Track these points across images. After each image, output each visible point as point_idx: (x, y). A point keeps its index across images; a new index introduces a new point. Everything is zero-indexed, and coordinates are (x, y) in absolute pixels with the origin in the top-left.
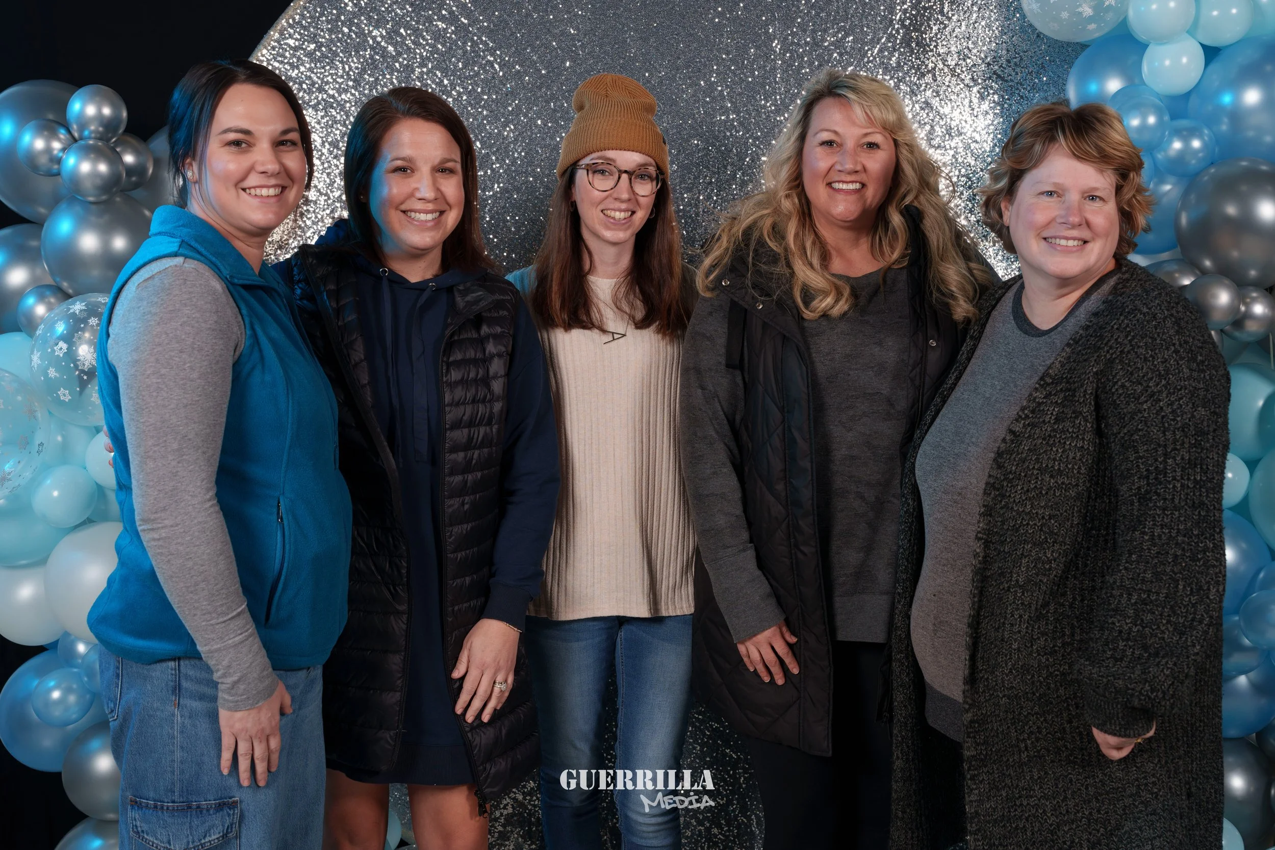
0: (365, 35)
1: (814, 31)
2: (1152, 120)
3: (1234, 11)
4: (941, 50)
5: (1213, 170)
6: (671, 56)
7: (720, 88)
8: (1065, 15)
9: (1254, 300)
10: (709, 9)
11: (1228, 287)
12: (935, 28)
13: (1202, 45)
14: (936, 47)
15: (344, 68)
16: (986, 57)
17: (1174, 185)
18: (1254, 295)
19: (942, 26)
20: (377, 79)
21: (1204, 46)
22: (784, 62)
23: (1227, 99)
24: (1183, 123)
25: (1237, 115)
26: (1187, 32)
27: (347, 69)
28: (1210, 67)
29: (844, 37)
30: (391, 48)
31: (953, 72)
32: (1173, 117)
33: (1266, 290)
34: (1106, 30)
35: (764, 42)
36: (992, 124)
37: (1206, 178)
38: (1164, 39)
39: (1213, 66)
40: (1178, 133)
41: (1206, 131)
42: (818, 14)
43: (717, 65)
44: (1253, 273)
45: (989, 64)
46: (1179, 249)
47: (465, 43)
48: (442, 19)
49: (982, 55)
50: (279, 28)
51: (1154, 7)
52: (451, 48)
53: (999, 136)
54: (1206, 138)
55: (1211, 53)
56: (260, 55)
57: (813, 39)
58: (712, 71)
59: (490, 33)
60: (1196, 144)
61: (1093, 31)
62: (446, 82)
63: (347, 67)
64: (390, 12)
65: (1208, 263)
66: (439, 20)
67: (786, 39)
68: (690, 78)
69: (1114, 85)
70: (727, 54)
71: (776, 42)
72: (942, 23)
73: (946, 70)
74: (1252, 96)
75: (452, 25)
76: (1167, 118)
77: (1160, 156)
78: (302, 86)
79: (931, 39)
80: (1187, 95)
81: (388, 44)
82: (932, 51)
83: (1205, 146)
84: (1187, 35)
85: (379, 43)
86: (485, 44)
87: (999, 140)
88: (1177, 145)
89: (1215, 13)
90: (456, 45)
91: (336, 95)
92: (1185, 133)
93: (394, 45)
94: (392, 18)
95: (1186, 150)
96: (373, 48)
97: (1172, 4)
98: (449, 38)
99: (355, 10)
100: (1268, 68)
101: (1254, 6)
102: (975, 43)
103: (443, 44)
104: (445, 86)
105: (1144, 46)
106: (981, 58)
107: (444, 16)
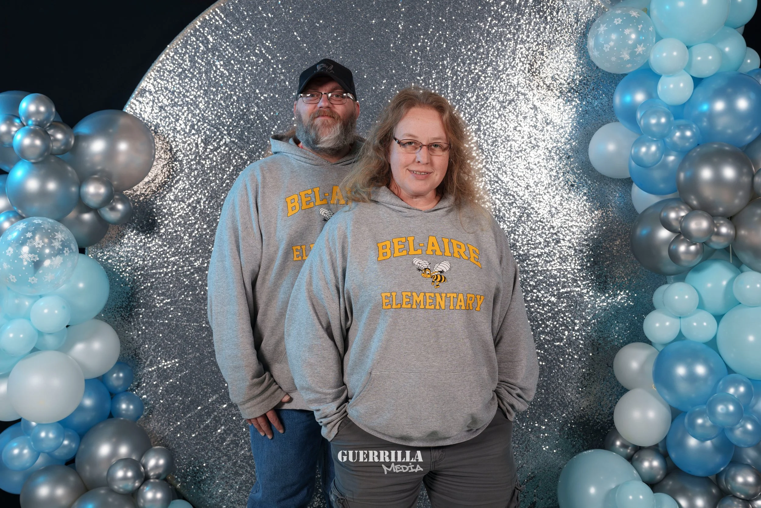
0: (211, 64)
1: (470, 64)
2: (663, 120)
3: (710, 57)
4: (542, 75)
5: (698, 150)
6: (388, 77)
8: (613, 59)
9: (721, 225)
10: (410, 51)
11: (707, 218)
12: (539, 63)
13: (692, 76)
14: (539, 73)
15: (198, 83)
16: (568, 79)
17: (675, 156)
18: (722, 222)
20: (218, 90)
21: (693, 78)
22: (452, 81)
23: (705, 107)
24: (682, 122)
25: (711, 116)
26: (684, 69)
27: (200, 84)
28: (697, 89)
29: (487, 68)
30: (225, 72)
32: (676, 118)
33: (728, 218)
34: (637, 67)
35: (441, 70)
36: (571, 118)
37: (694, 154)
38: (671, 73)
39: (699, 89)
40: (679, 128)
41: (694, 126)
42: (472, 54)
44: (721, 209)
45: (569, 84)
46: (678, 192)
47: (269, 69)
48: (256, 55)
49: (566, 78)
50: (161, 59)
51: (664, 54)
52: (261, 72)
53: (575, 124)
54: (694, 130)
55: (697, 81)
56: (149, 75)
57: (470, 68)
59: (283, 63)
60: (688, 133)
61: (629, 68)
62: (257, 91)
63: (200, 82)
64: (225, 51)
65: (695, 203)
66: (254, 56)
67: (453, 68)
69: (640, 97)
71: (448, 70)
72: (543, 60)
73: (545, 87)
74: (719, 106)
75: (261, 58)
76: (672, 118)
77: (668, 140)
78: (174, 94)
79: (536, 69)
80: (684, 105)
81: (225, 70)
82: (537, 75)
83: (694, 134)
84: (684, 71)
85: (219, 69)
86: (281, 70)
87: (575, 127)
88: (678, 134)
89: (699, 58)
90: (264, 70)
91: (194, 99)
92: (682, 127)
93: (228, 70)
94: (226, 55)
95: (683, 137)
96: (215, 72)
97: (675, 53)
98: (259, 66)
99: (205, 50)
100: (729, 90)
101: (722, 54)
102: (561, 71)
103: (256, 70)
104: (257, 94)
105: (658, 77)
106: (565, 80)
107: (257, 53)
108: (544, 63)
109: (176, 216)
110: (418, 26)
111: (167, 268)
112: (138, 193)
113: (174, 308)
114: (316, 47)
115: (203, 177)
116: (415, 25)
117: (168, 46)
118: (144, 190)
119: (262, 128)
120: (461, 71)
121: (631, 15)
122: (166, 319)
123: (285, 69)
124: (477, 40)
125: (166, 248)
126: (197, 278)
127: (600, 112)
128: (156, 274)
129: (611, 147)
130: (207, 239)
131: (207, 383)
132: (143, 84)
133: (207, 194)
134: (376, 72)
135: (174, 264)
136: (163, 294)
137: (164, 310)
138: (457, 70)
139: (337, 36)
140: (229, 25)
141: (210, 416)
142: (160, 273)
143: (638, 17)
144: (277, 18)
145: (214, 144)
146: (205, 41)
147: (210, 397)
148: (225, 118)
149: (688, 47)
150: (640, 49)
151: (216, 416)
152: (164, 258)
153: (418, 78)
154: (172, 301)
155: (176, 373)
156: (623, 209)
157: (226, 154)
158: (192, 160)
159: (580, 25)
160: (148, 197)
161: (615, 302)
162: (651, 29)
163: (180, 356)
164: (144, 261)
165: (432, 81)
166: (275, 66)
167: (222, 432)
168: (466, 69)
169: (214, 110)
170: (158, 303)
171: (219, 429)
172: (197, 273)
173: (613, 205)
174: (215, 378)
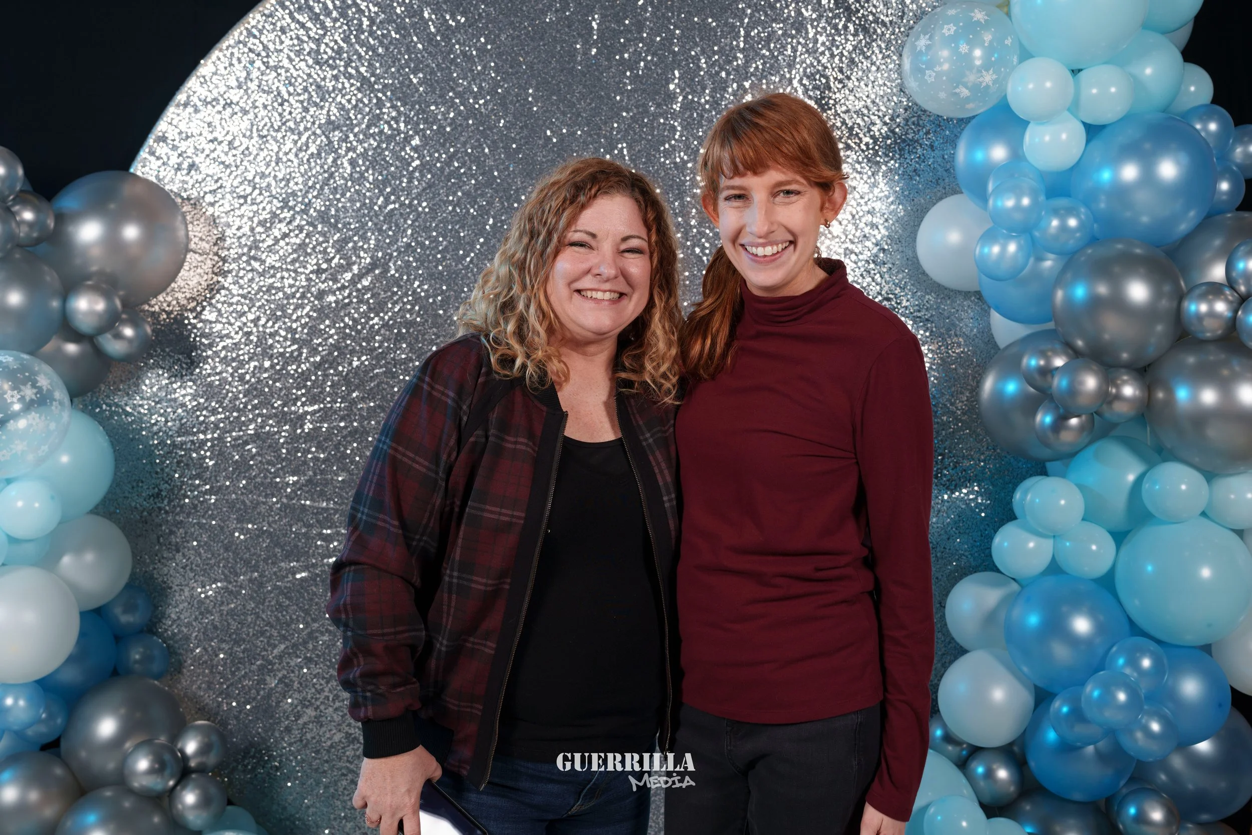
2: (1026, 201)
3: (1113, 90)
4: (840, 109)
6: (573, 114)
7: (620, 146)
8: (943, 95)
9: (1125, 382)
11: (1095, 372)
13: (1082, 122)
16: (884, 116)
17: (1054, 260)
18: (1125, 377)
19: (840, 86)
21: (1085, 124)
23: (1106, 175)
24: (1062, 202)
25: (1116, 191)
26: (1068, 110)
28: (1092, 144)
31: (851, 129)
32: (1049, 197)
33: (1138, 372)
37: (1083, 258)
38: (1045, 118)
39: (1094, 143)
40: (1055, 212)
41: (1083, 209)
43: (617, 122)
44: (1125, 356)
45: (885, 124)
48: (350, 77)
50: (190, 84)
51: (1031, 86)
52: (356, 106)
54: (1083, 216)
55: (1092, 131)
57: (712, 96)
58: (613, 128)
60: (1072, 222)
61: (972, 110)
62: (352, 138)
65: (1080, 343)
68: (591, 136)
69: (999, 153)
70: (628, 113)
72: (840, 81)
73: (843, 128)
74: (1130, 172)
76: (1042, 199)
77: (1037, 234)
80: (1068, 172)
82: (830, 109)
83: (1081, 224)
84: (1067, 113)
86: (391, 100)
87: (897, 198)
88: (1054, 223)
89: (1094, 91)
90: (364, 104)
92: (1061, 212)
93: (302, 102)
94: (299, 76)
95: (1064, 228)
96: (281, 105)
97: (1048, 84)
98: (355, 95)
99: (263, 68)
100: (1147, 146)
101: (1136, 84)
102: (873, 102)
103: (349, 101)
104: (351, 142)
105: (1024, 124)
106: (879, 117)
107: (350, 74)
108: (843, 87)
109: (219, 348)
110: (625, 25)
111: (204, 433)
112: (157, 308)
113: (216, 500)
114: (451, 63)
115: (262, 283)
116: (620, 22)
117: (202, 62)
118: (165, 305)
119: (359, 201)
120: (698, 103)
121: (972, 18)
122: (203, 517)
123: (398, 99)
124: (727, 48)
125: (202, 401)
126: (254, 450)
127: (939, 173)
128: (185, 443)
129: (954, 237)
130: (268, 386)
131: (269, 623)
132: (162, 126)
133: (268, 312)
134: (553, 104)
135: (217, 427)
136: (198, 476)
137: (199, 501)
138: (692, 100)
139: (486, 43)
140: (303, 26)
141: (275, 676)
142: (192, 442)
143: (986, 21)
144: (383, 12)
145: (279, 226)
146: (264, 54)
147: (275, 646)
148: (297, 184)
149: (1075, 72)
150: (988, 78)
151: (285, 677)
152: (198, 417)
153: (624, 114)
154: (212, 487)
155: (220, 606)
156: (976, 340)
157: (300, 245)
158: (244, 254)
159: (908, 21)
160: (172, 316)
161: (957, 498)
162: (1008, 42)
163: (226, 579)
164: (167, 421)
165: (649, 120)
166: (380, 95)
167: (296, 702)
168: (707, 98)
169: (280, 170)
170: (190, 491)
171: (290, 697)
172: (254, 442)
173: (958, 333)
174: (283, 616)
